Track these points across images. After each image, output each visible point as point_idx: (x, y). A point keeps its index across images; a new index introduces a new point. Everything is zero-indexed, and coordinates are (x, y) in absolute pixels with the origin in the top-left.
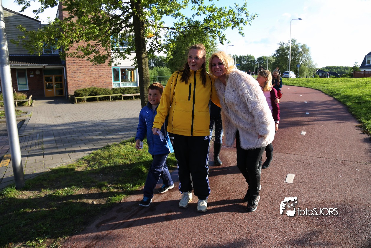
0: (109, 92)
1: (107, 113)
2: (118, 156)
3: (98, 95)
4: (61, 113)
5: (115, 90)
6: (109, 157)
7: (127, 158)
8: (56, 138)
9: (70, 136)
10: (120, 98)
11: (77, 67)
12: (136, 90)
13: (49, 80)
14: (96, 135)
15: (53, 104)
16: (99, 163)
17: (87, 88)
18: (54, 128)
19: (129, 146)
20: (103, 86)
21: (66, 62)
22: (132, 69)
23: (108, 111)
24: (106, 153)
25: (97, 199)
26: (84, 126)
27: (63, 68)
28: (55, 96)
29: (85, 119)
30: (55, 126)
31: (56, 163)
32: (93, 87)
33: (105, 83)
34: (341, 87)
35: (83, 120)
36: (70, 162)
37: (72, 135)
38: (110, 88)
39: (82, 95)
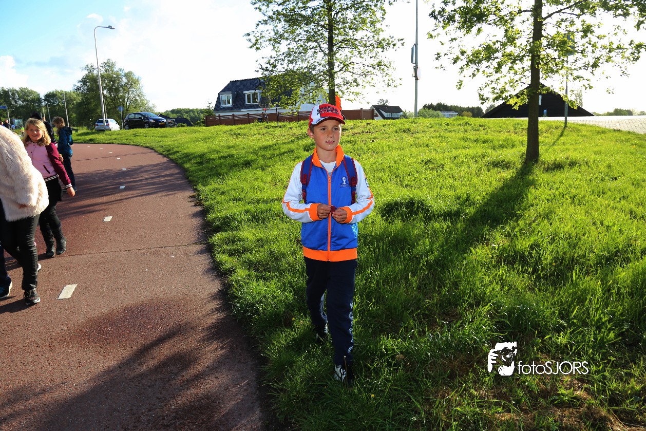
34: (182, 141)
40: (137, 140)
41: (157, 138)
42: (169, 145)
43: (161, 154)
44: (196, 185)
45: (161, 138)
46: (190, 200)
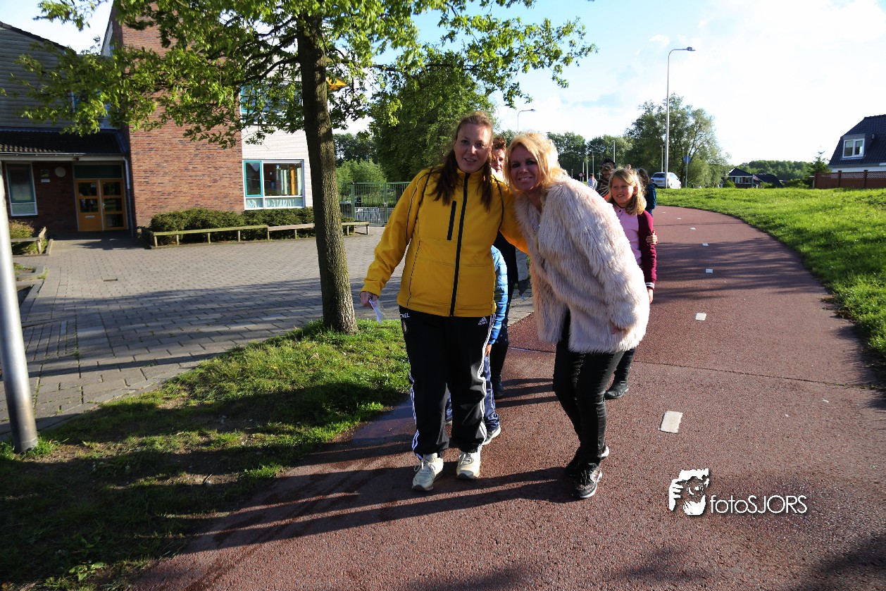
0: (236, 221)
1: (231, 270)
2: (264, 372)
3: (210, 228)
4: (120, 270)
5: (250, 215)
6: (242, 375)
7: (285, 376)
8: (108, 331)
9: (144, 325)
10: (262, 236)
11: (157, 159)
12: (302, 216)
13: (88, 190)
14: (208, 325)
15: (100, 250)
16: (217, 389)
17: (181, 211)
18: (102, 307)
19: (288, 350)
20: (221, 207)
21: (131, 149)
22: (292, 165)
23: (234, 265)
24: (234, 364)
25: (214, 474)
26: (176, 302)
27: (124, 163)
28: (103, 230)
29: (178, 285)
30: (104, 301)
31: (112, 390)
32: (198, 208)
33: (226, 200)
34: (784, 210)
35: (175, 289)
36: (145, 387)
37: (149, 324)
38: (238, 210)
39: (170, 227)
40: (713, 203)
41: (743, 202)
42: (764, 214)
43: (754, 226)
44: (829, 282)
45: (749, 203)
46: (824, 305)
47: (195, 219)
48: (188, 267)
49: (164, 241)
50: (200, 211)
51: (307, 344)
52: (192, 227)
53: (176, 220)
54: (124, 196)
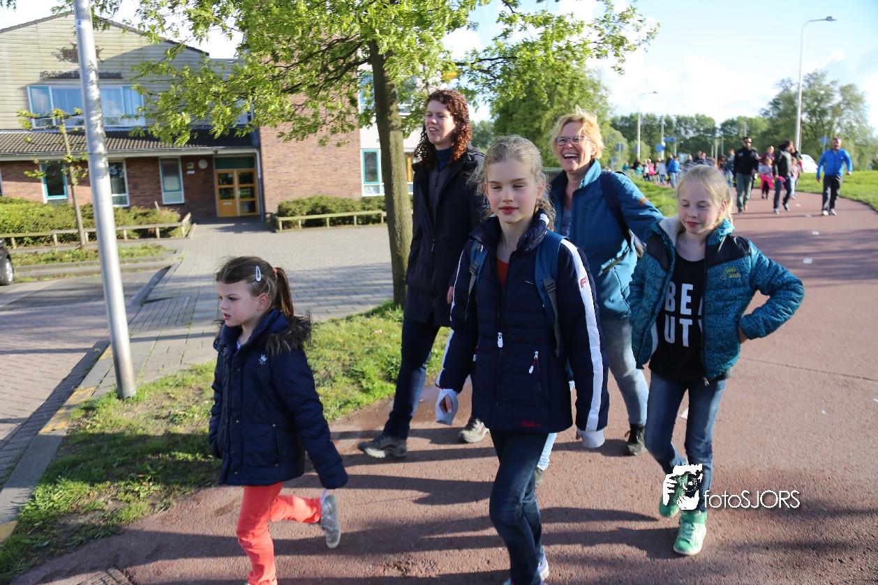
0: (353, 207)
1: (342, 252)
3: (329, 213)
5: (367, 201)
10: (376, 221)
11: (284, 150)
13: (226, 179)
15: (232, 234)
17: (304, 198)
19: (357, 325)
20: (341, 193)
21: (262, 141)
23: (346, 248)
27: (255, 154)
28: (239, 214)
32: (319, 195)
33: (347, 187)
38: (356, 197)
39: (293, 212)
47: (316, 205)
48: (305, 250)
49: (287, 225)
50: (321, 198)
51: (375, 320)
52: (313, 212)
53: (299, 206)
54: (257, 185)
